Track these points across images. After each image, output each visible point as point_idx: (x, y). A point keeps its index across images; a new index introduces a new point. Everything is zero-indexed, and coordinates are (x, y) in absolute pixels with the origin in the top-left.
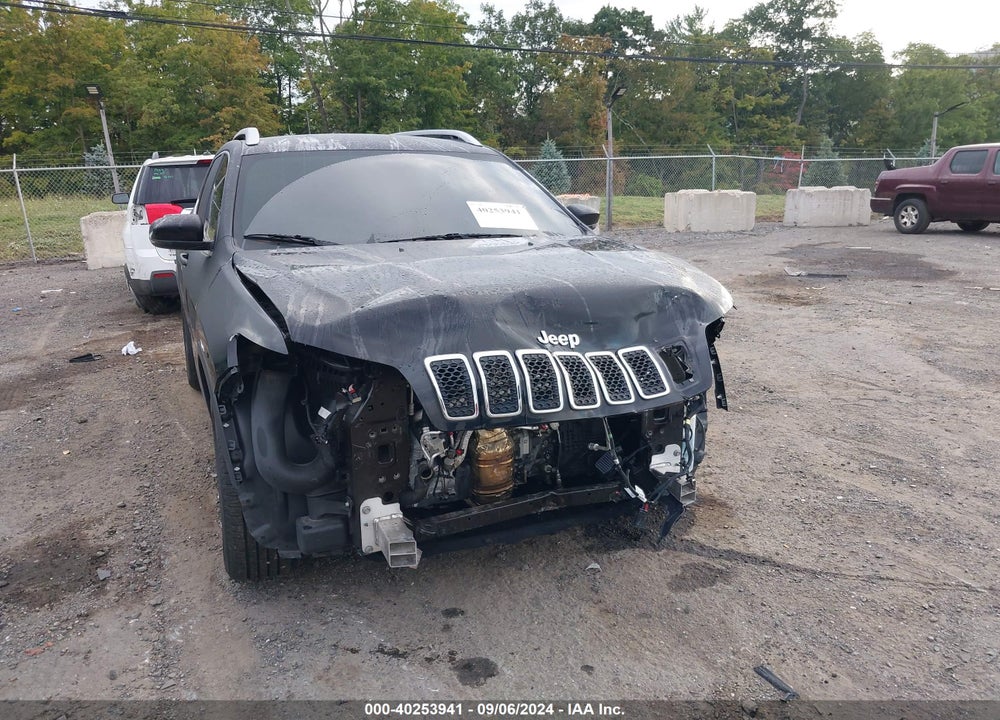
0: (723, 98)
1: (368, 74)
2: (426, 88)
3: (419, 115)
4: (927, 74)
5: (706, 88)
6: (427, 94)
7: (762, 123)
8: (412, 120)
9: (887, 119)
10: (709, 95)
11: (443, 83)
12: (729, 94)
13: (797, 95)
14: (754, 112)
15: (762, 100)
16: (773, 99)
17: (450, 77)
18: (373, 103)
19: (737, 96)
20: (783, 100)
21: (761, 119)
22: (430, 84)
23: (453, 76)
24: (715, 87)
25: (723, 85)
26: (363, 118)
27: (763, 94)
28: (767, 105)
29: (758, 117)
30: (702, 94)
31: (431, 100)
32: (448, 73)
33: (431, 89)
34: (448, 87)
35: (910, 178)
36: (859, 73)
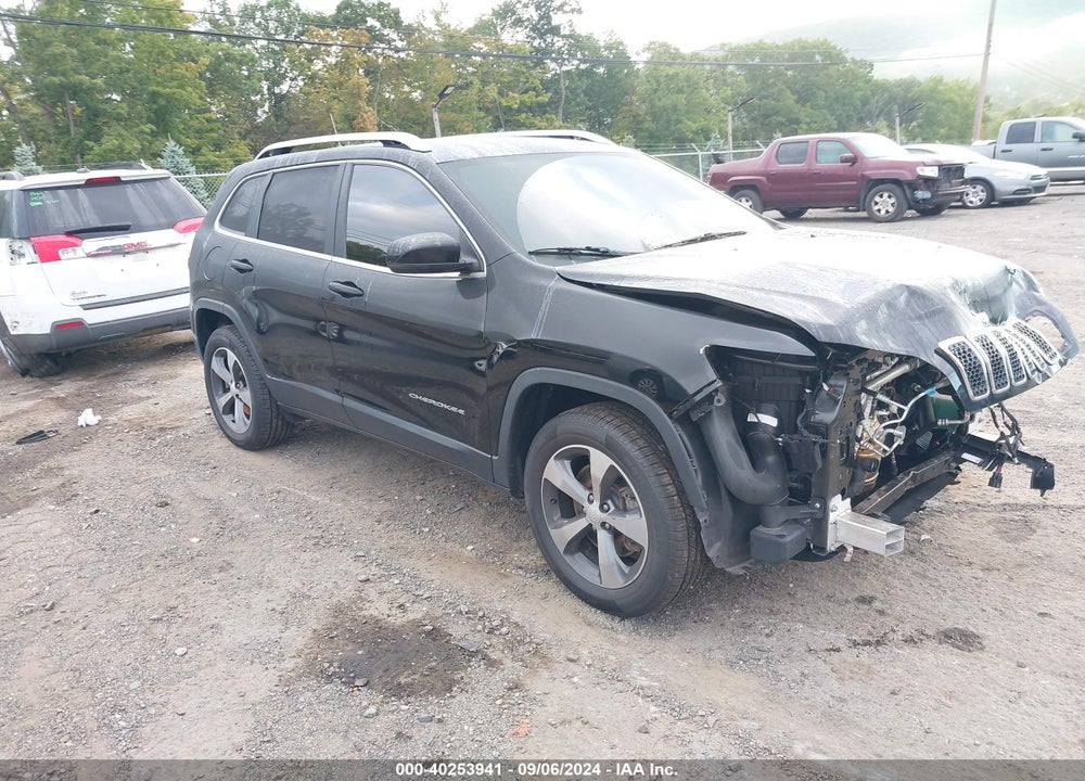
0: (487, 96)
1: (77, 72)
2: (155, 88)
3: (150, 121)
4: (671, 71)
5: (468, 85)
6: (154, 96)
7: (528, 122)
8: (143, 127)
9: (639, 116)
10: (473, 93)
11: (175, 83)
12: (492, 91)
13: (556, 92)
14: (519, 111)
15: (526, 97)
16: (536, 97)
17: (184, 76)
18: (88, 107)
19: (501, 93)
20: (545, 98)
21: (527, 118)
22: (158, 84)
23: (188, 74)
24: (477, 84)
25: (484, 83)
26: (76, 125)
27: (526, 92)
28: (532, 103)
29: (524, 115)
30: (464, 92)
31: (162, 102)
32: (180, 69)
33: (160, 89)
34: (181, 86)
35: (739, 170)
36: (609, 70)
